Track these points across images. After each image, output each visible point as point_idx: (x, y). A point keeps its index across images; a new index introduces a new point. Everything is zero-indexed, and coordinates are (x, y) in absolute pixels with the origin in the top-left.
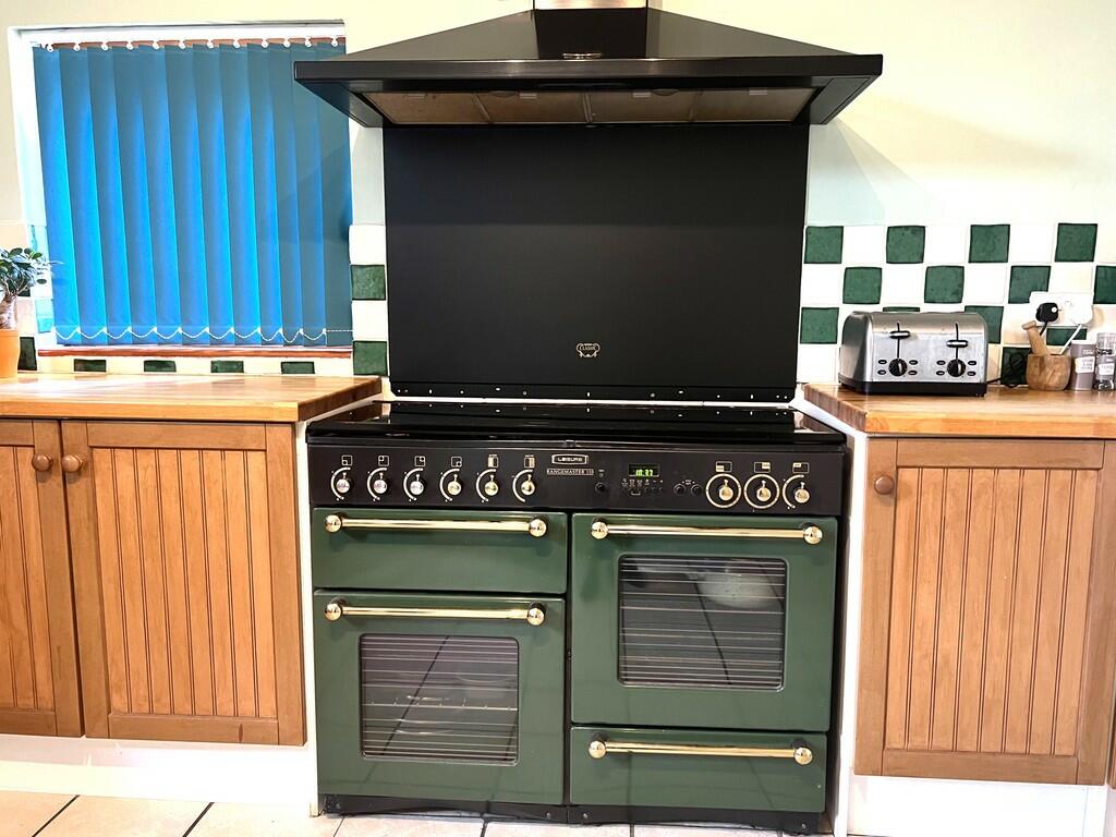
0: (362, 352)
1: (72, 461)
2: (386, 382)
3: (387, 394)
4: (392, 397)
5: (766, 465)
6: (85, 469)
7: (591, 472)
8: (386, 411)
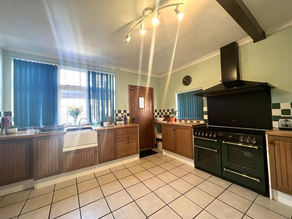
0: (205, 121)
1: (175, 129)
2: (208, 124)
3: (208, 125)
4: (208, 126)
5: (249, 137)
6: (176, 130)
7: (223, 135)
8: (208, 127)
